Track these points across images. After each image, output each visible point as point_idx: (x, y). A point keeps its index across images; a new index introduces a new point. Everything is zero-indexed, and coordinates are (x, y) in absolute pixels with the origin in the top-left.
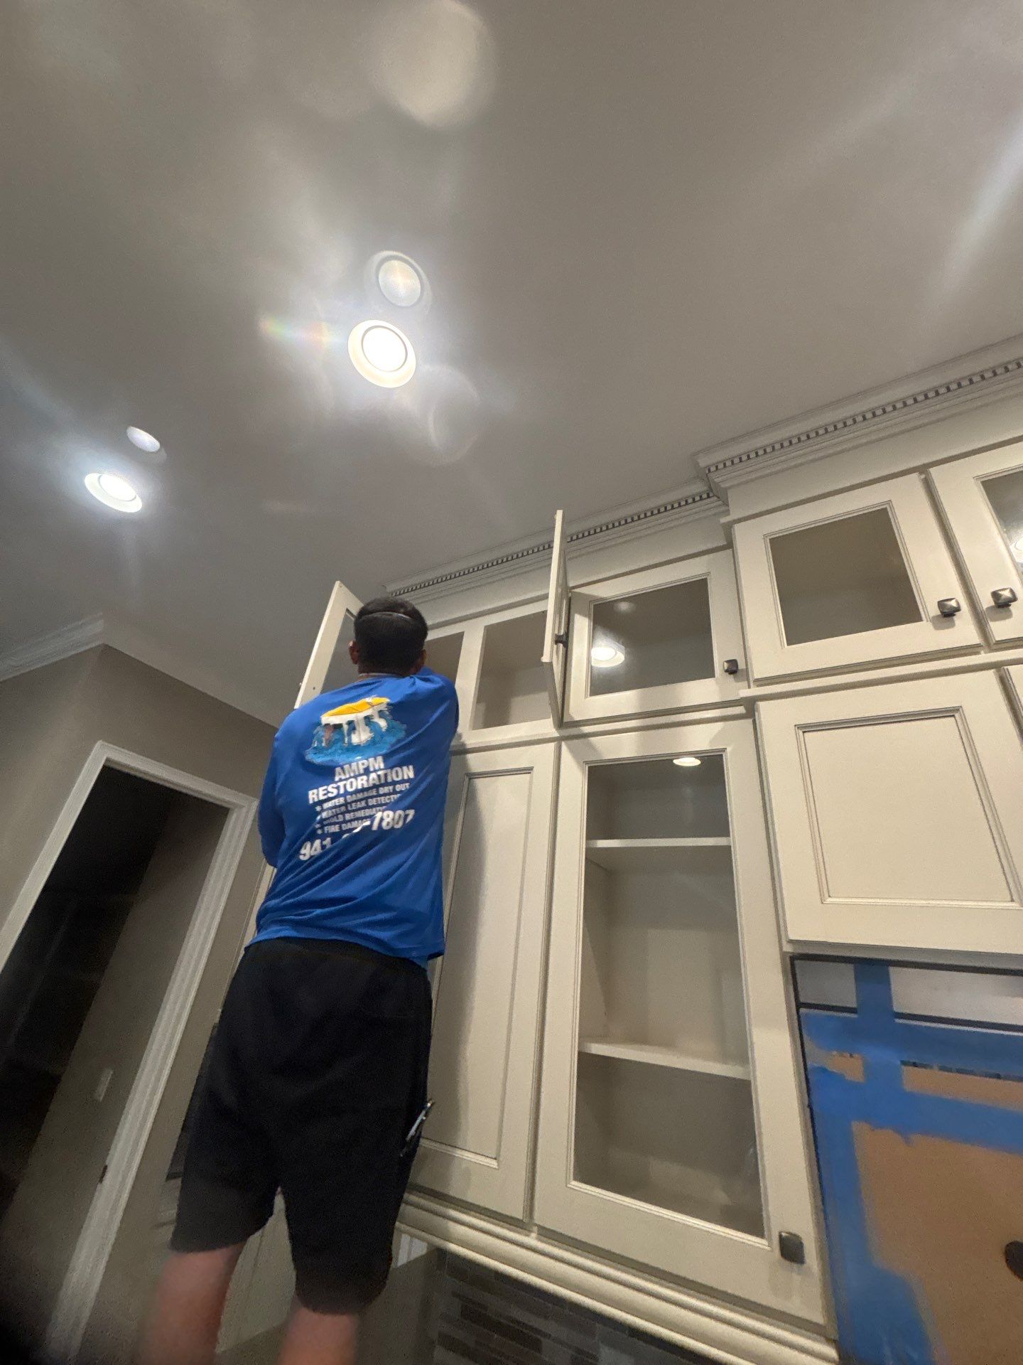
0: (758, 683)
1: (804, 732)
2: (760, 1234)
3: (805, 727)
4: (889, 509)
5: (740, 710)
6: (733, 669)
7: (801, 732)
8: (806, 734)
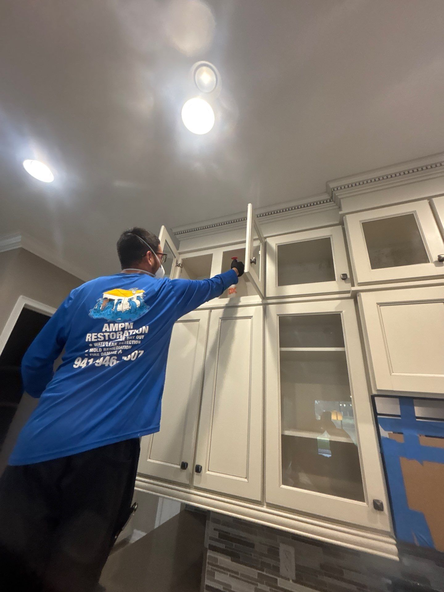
0: (359, 285)
1: (380, 306)
2: (363, 501)
3: (381, 304)
4: (414, 214)
5: (349, 295)
6: (344, 277)
7: (379, 306)
8: (381, 307)
